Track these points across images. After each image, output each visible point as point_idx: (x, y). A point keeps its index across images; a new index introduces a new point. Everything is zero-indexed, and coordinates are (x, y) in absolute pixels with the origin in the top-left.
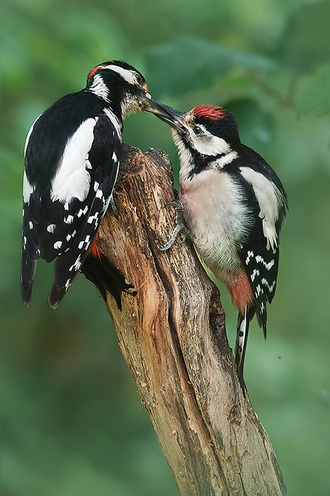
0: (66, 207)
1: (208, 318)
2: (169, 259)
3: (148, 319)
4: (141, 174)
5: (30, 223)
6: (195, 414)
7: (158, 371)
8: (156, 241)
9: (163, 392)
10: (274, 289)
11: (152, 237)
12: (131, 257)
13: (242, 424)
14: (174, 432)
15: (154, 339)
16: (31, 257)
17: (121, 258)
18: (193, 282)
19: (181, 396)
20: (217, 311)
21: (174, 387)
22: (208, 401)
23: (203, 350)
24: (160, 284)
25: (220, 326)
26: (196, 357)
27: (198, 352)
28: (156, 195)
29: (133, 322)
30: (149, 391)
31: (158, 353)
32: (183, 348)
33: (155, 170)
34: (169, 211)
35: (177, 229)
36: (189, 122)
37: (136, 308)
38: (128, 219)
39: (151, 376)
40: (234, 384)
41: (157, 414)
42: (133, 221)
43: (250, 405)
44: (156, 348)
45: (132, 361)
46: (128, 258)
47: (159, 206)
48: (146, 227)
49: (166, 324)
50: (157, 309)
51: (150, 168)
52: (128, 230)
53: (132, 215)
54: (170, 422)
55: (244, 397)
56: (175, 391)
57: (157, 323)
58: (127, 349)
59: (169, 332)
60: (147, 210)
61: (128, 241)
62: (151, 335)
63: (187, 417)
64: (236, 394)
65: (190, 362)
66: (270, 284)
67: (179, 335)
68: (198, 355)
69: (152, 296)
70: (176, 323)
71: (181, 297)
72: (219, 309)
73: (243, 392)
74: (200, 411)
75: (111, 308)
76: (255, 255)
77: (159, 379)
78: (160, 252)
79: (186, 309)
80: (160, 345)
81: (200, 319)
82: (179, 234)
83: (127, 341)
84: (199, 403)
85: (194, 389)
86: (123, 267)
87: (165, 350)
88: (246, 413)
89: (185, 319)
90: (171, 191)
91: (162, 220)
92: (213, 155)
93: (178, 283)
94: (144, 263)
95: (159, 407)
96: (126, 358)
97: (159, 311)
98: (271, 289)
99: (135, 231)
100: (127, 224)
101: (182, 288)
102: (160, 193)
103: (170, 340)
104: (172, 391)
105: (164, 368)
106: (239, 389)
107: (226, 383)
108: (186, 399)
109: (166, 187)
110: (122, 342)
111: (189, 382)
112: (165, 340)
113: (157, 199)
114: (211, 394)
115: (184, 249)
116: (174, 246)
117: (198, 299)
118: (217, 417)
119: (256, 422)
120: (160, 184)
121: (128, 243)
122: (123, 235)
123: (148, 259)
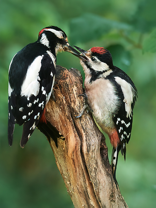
0: (28, 99)
1: (99, 150)
2: (81, 122)
3: (70, 151)
4: (67, 80)
5: (11, 106)
6: (93, 197)
7: (75, 176)
8: (74, 113)
9: (78, 186)
10: (130, 136)
11: (72, 111)
12: (62, 121)
13: (116, 202)
14: (83, 205)
15: (73, 161)
16: (12, 123)
17: (57, 121)
18: (92, 133)
19: (86, 188)
20: (104, 147)
21: (83, 184)
22: (100, 191)
23: (97, 166)
24: (77, 134)
25: (105, 154)
26: (93, 169)
27: (95, 167)
28: (74, 91)
29: (63, 152)
30: (71, 186)
31: (75, 167)
32: (87, 165)
33: (74, 78)
34: (81, 98)
35: (85, 107)
36: (89, 55)
37: (65, 145)
38: (61, 102)
39: (72, 178)
40: (112, 182)
41: (75, 197)
42: (63, 103)
43: (120, 192)
44: (74, 165)
45: (62, 171)
46: (60, 121)
47: (76, 96)
48: (69, 106)
49: (79, 153)
50: (75, 146)
51: (71, 78)
52: (61, 108)
53: (63, 100)
54: (81, 201)
55: (117, 188)
56: (83, 185)
57: (75, 153)
58: (60, 166)
59: (80, 157)
60: (70, 98)
61: (61, 113)
62: (72, 158)
63: (89, 198)
64: (113, 187)
65: (91, 172)
66: (128, 134)
67: (85, 158)
68: (95, 168)
69: (72, 140)
70: (84, 153)
71: (86, 140)
72: (105, 146)
73: (117, 186)
74: (95, 196)
75: (52, 146)
76: (121, 120)
77: (76, 180)
78: (76, 118)
79: (89, 146)
80: (76, 164)
81: (95, 151)
82: (85, 110)
83: (60, 162)
84: (95, 191)
85: (92, 185)
86: (58, 126)
87: (79, 166)
88: (118, 196)
89: (88, 151)
90: (82, 89)
91: (77, 103)
92: (101, 71)
93: (85, 133)
94: (69, 123)
95: (76, 194)
96: (60, 169)
97: (76, 147)
98: (128, 137)
99: (64, 108)
100: (60, 105)
101: (87, 135)
102: (76, 89)
103: (81, 161)
104: (82, 186)
105: (78, 174)
106: (115, 185)
107: (108, 182)
108: (89, 190)
109: (79, 87)
110: (58, 162)
111: (90, 182)
112: (78, 161)
113: (75, 92)
114: (101, 187)
115: (88, 117)
116: (83, 116)
117: (95, 141)
118: (104, 198)
119: (123, 201)
120: (76, 85)
121: (60, 114)
122: (58, 110)
123: (70, 122)
